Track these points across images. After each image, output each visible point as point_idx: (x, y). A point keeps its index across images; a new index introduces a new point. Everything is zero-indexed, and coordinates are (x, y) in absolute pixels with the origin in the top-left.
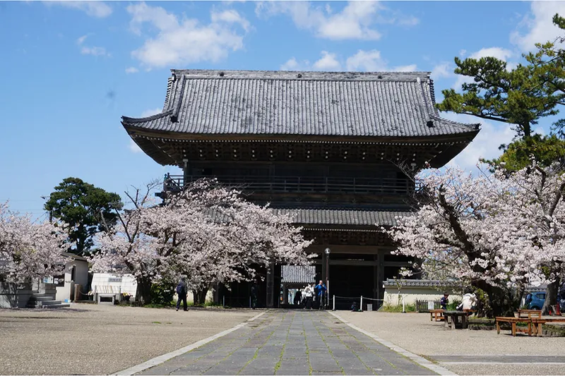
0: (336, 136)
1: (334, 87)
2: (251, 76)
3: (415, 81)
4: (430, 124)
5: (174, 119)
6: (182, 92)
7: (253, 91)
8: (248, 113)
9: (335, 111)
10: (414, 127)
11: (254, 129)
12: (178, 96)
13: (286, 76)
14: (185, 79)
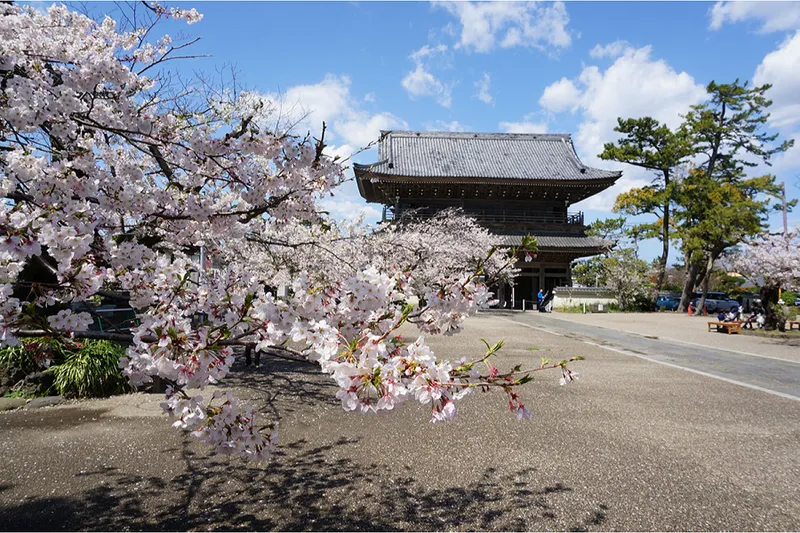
0: (517, 179)
1: (503, 144)
2: (440, 136)
3: (561, 141)
4: (583, 171)
5: (391, 166)
6: (391, 146)
7: (444, 147)
8: (445, 162)
9: (509, 161)
10: (572, 174)
11: (453, 173)
12: (389, 150)
13: (465, 136)
14: (392, 137)
